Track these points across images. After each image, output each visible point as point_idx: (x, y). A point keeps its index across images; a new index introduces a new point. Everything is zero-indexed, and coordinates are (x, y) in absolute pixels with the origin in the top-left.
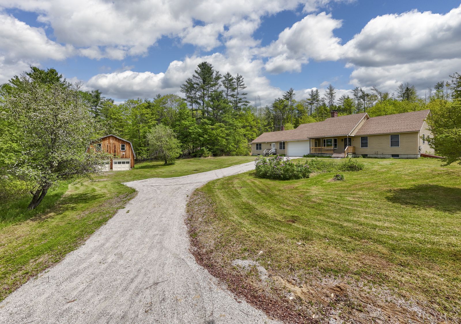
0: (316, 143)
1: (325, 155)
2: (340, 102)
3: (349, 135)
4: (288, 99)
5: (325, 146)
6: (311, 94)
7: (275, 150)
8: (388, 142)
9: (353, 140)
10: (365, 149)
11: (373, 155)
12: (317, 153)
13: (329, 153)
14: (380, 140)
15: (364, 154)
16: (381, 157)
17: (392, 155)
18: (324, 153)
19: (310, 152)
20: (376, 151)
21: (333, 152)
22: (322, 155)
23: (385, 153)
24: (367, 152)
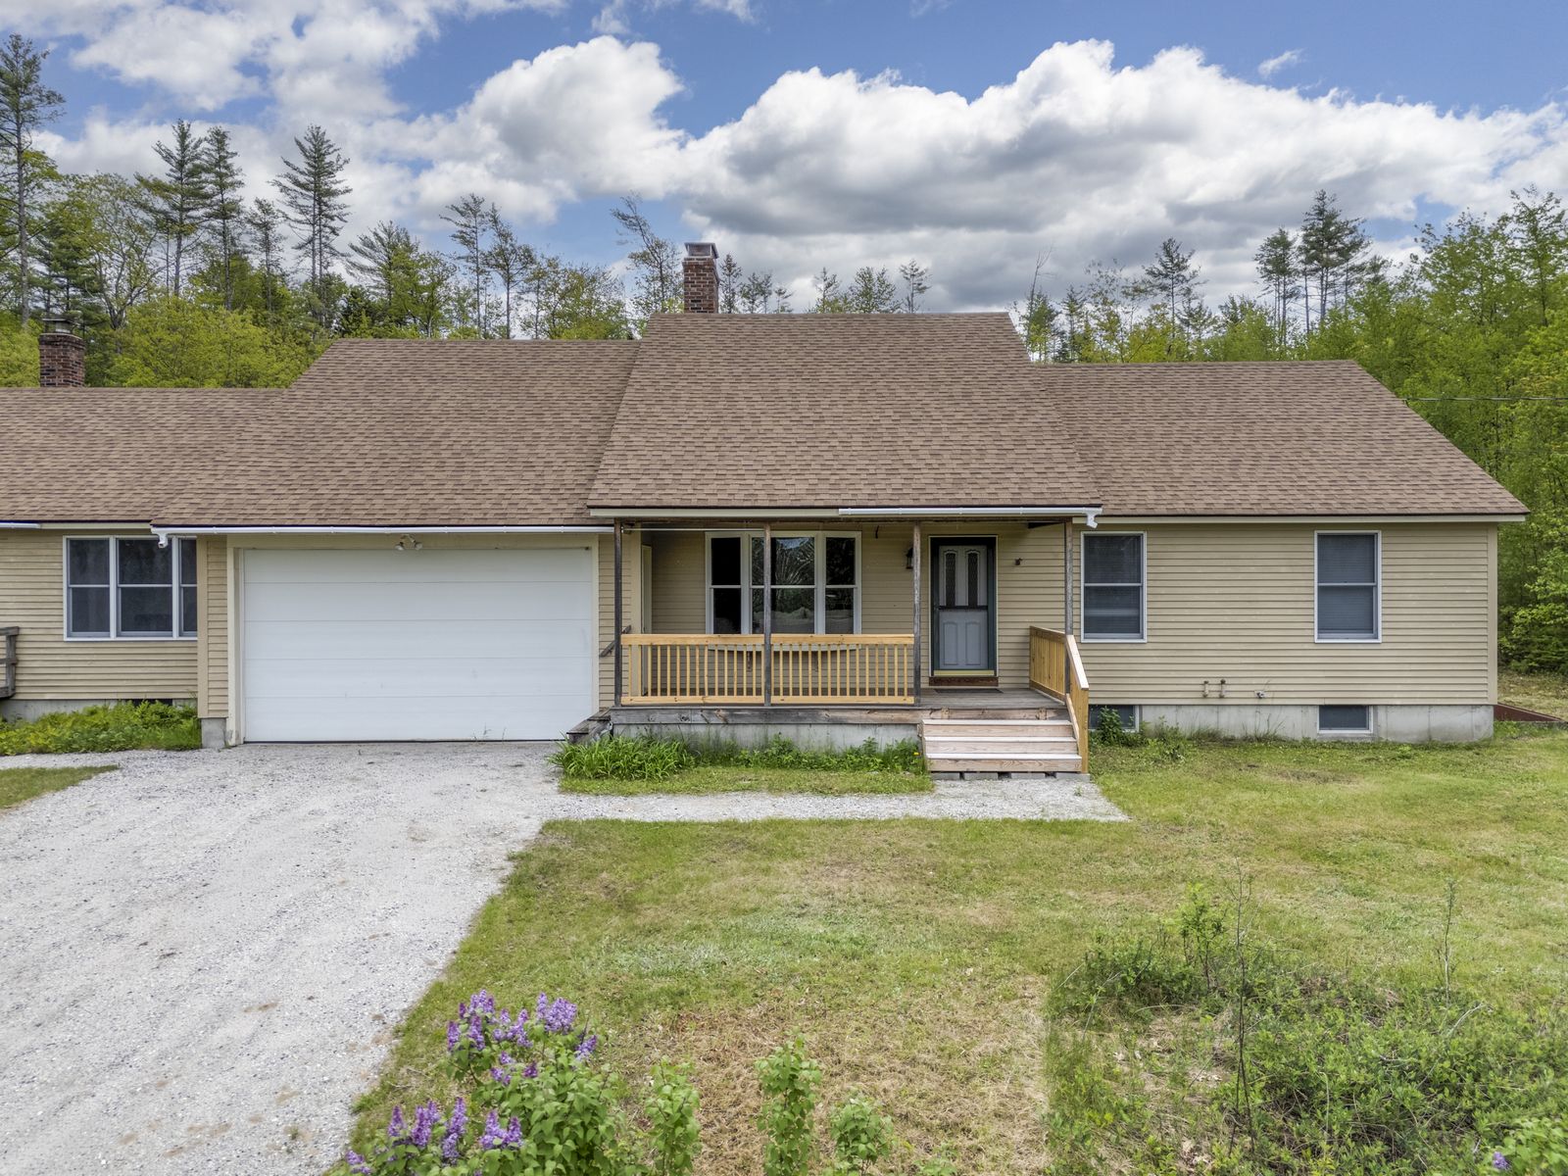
1: (810, 737)
6: (176, 154)
8: (1296, 590)
9: (1018, 562)
10: (1120, 653)
11: (1183, 708)
12: (710, 709)
13: (864, 715)
14: (1240, 577)
15: (1109, 706)
16: (1251, 732)
17: (1324, 708)
18: (800, 714)
19: (618, 692)
20: (1214, 677)
21: (911, 700)
22: (783, 738)
23: (1277, 695)
24: (1134, 681)
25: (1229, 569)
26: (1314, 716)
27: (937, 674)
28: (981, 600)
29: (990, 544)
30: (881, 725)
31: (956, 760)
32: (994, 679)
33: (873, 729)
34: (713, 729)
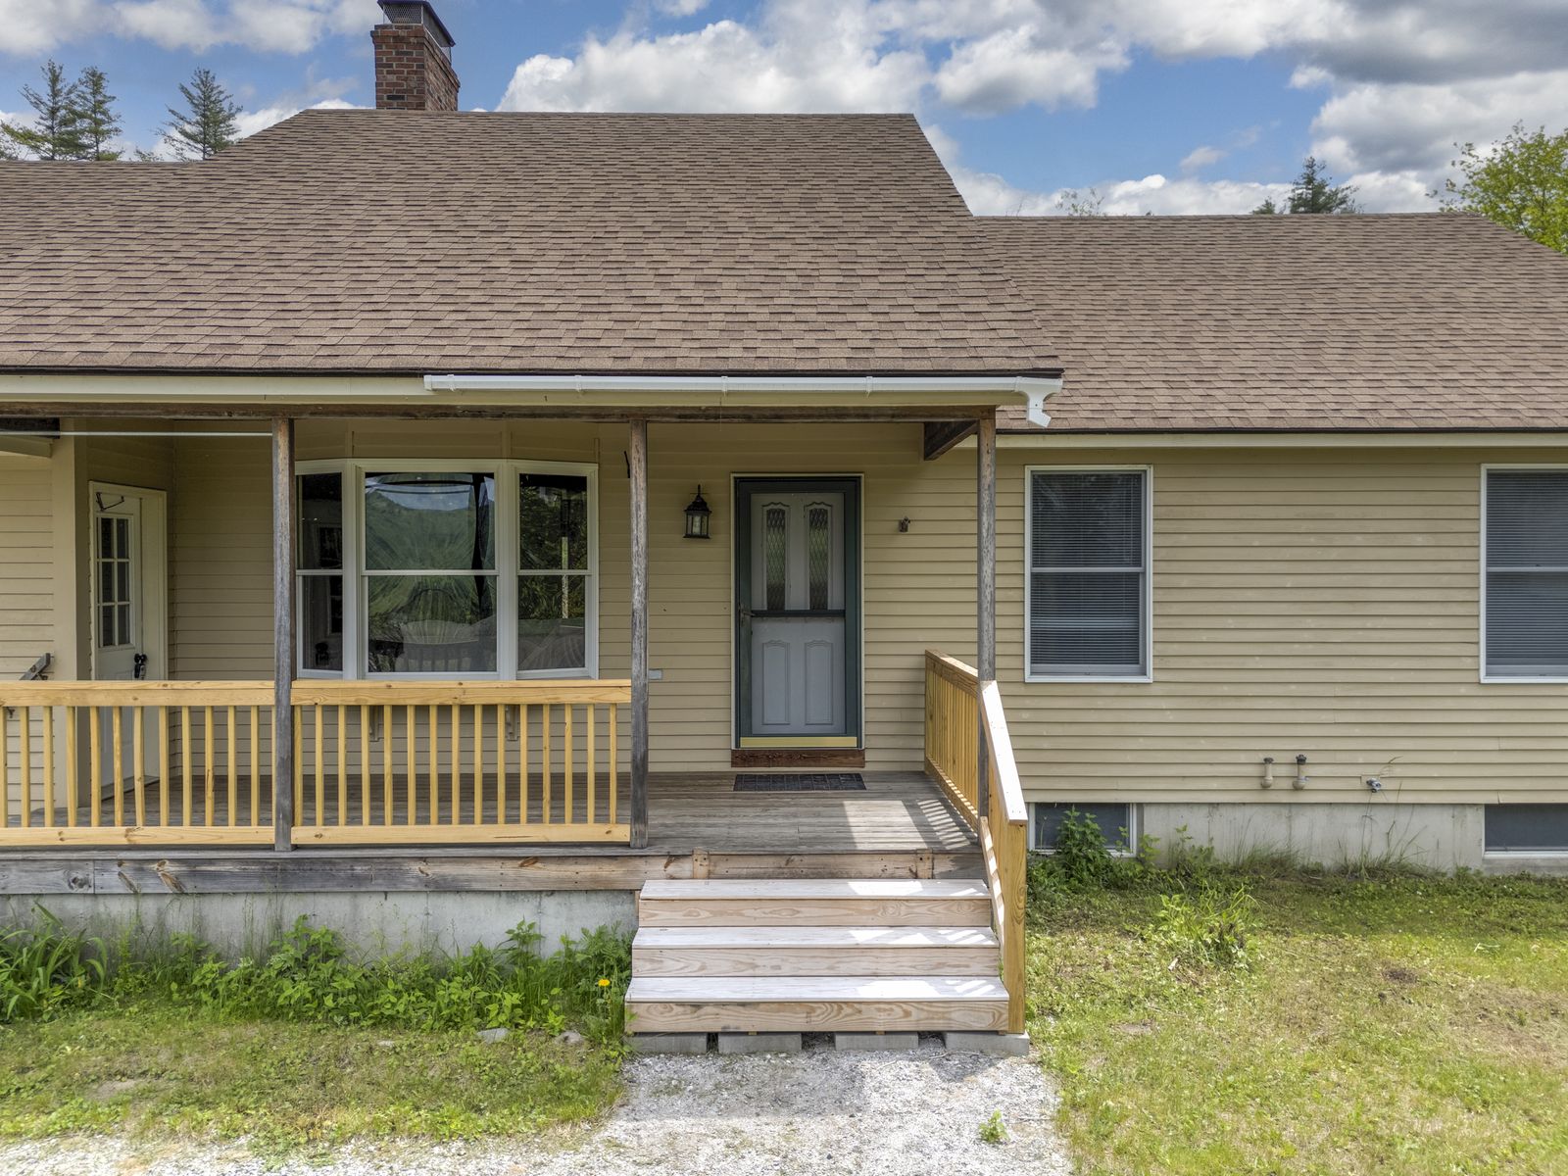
8: (1445, 580)
9: (903, 526)
10: (1100, 703)
11: (1223, 810)
12: (140, 860)
13: (510, 870)
14: (1334, 554)
15: (1080, 806)
16: (1354, 856)
17: (1492, 811)
18: (359, 869)
20: (1284, 750)
21: (622, 833)
22: (318, 928)
23: (1406, 785)
24: (1129, 757)
25: (1312, 540)
26: (1475, 825)
27: (748, 743)
28: (834, 600)
29: (848, 487)
30: (552, 892)
31: (697, 1006)
32: (857, 754)
33: (533, 901)
34: (150, 907)
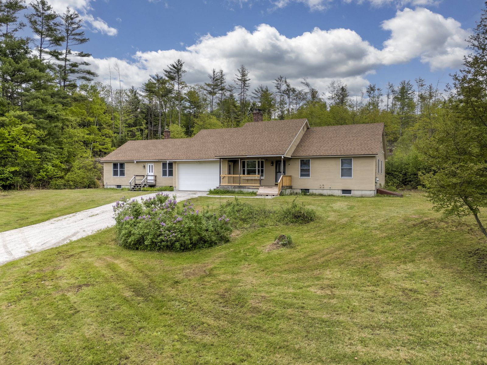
0: (229, 166)
1: (245, 190)
2: (256, 96)
3: (285, 156)
4: (172, 78)
5: (244, 174)
6: (212, 76)
7: (153, 178)
8: (337, 169)
9: (289, 164)
10: (306, 180)
11: (317, 190)
12: (232, 186)
13: (252, 187)
15: (305, 189)
16: (329, 194)
17: (343, 190)
18: (244, 187)
19: (220, 183)
20: (322, 184)
21: (259, 185)
22: (241, 190)
23: (333, 188)
24: (309, 185)
25: (325, 165)
26: (340, 191)
27: (276, 183)
30: (255, 189)
31: (261, 193)
34: (232, 189)
